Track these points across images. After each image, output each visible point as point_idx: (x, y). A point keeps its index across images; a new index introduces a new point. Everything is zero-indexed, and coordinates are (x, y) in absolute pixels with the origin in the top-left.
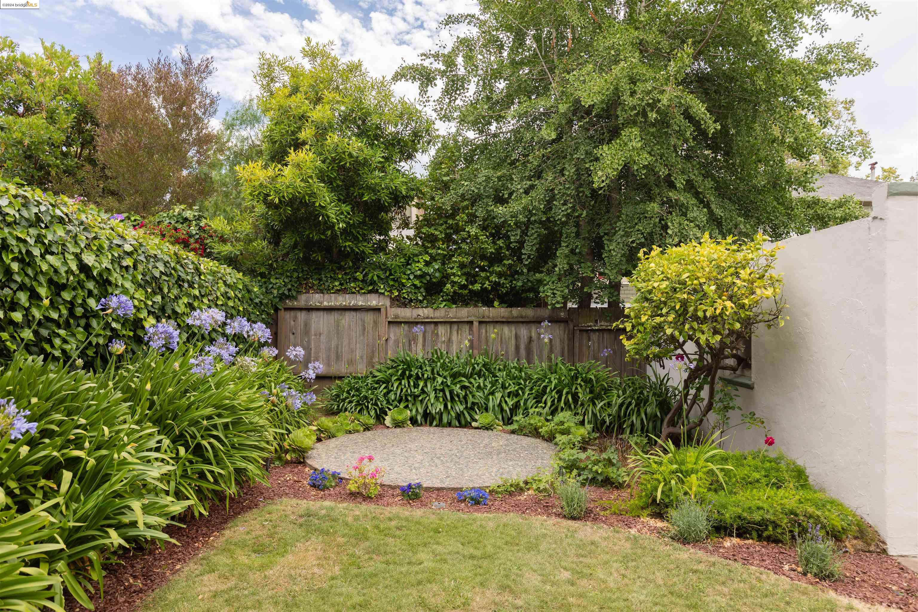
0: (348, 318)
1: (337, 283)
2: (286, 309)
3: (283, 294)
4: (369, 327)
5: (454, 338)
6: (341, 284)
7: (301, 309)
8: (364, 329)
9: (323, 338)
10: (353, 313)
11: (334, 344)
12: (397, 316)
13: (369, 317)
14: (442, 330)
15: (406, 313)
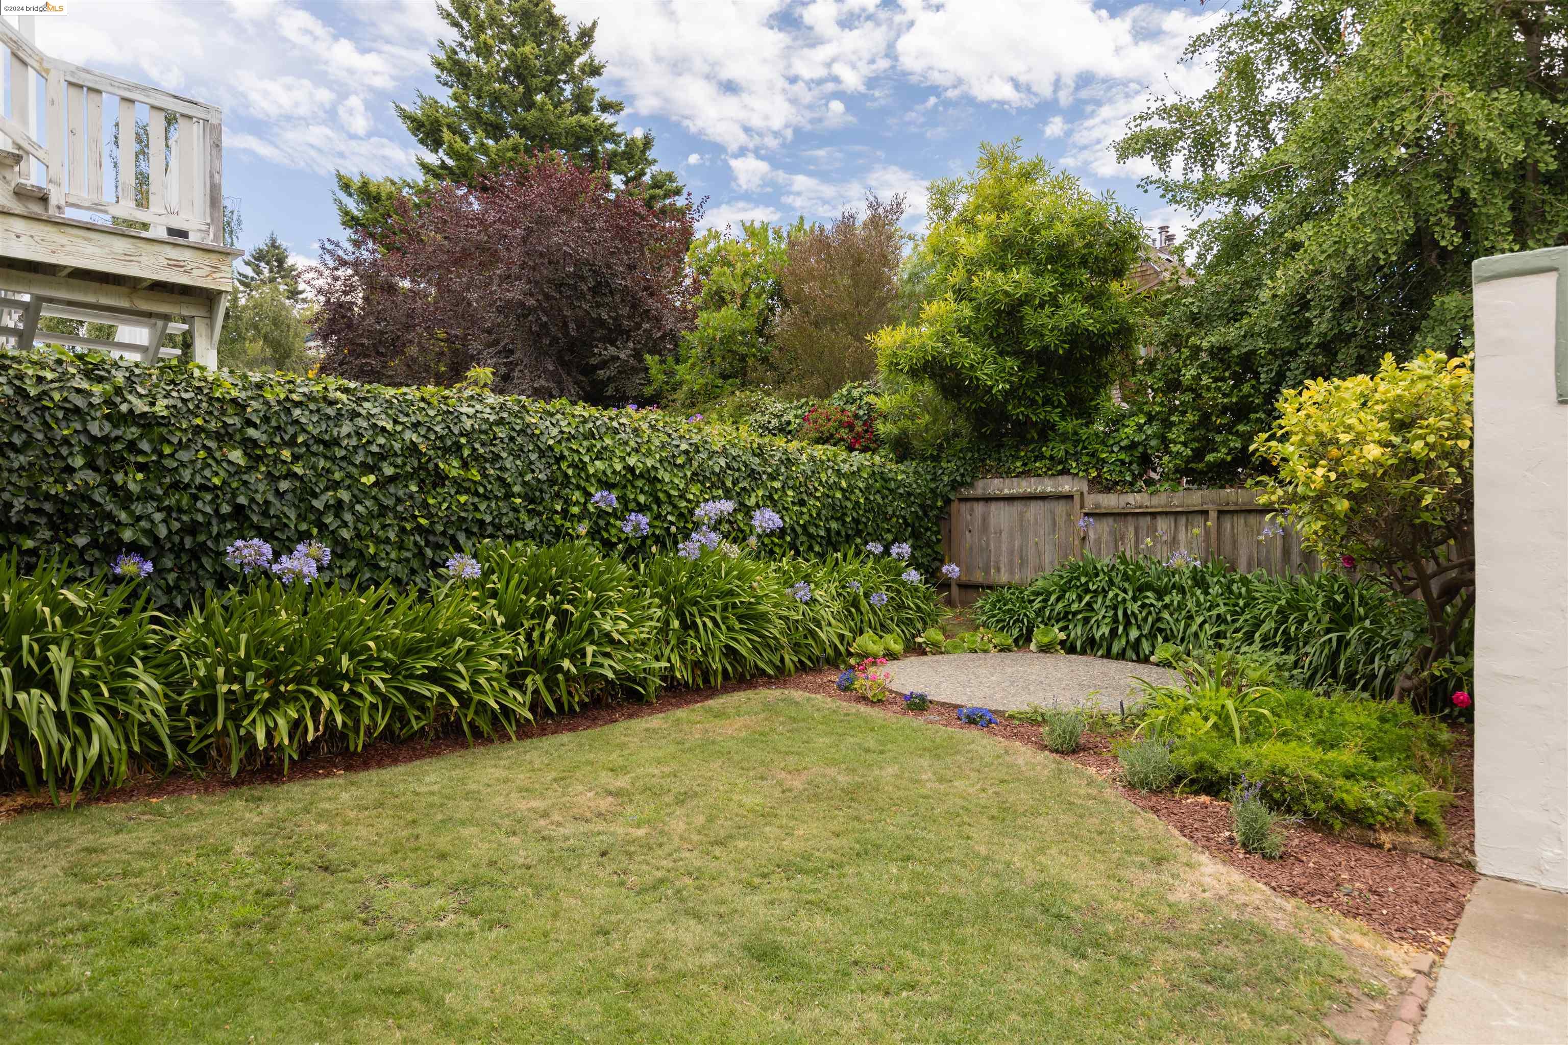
0: (1034, 510)
1: (1019, 464)
2: (961, 500)
3: (955, 480)
4: (1061, 520)
5: (1182, 536)
6: (1025, 465)
7: (977, 500)
8: (1054, 524)
9: (1004, 536)
10: (1040, 503)
11: (1017, 544)
12: (1097, 506)
13: (1060, 508)
14: (1162, 525)
15: (1110, 501)
